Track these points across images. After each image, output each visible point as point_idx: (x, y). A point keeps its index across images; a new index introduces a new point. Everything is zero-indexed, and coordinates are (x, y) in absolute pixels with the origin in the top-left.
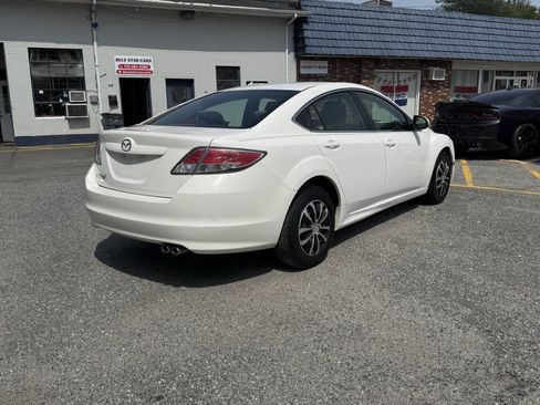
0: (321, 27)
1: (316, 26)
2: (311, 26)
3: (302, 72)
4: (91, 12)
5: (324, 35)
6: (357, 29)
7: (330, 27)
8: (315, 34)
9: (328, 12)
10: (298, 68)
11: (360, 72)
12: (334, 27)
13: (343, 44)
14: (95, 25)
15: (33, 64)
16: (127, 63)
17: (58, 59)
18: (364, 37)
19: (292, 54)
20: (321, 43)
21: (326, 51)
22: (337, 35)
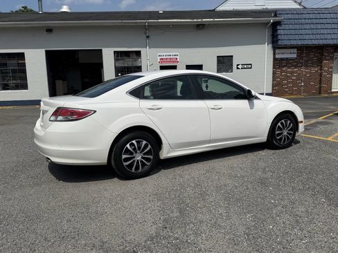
0: (291, 27)
1: (287, 27)
2: (283, 27)
3: (277, 56)
4: (146, 29)
5: (293, 32)
6: (319, 26)
7: (297, 27)
8: (286, 32)
9: (297, 16)
10: (274, 54)
11: (322, 55)
12: (301, 26)
13: (307, 37)
14: (148, 37)
15: (116, 60)
16: (164, 57)
17: (129, 56)
18: (325, 31)
19: (270, 45)
20: (290, 37)
21: (293, 43)
22: (304, 32)
